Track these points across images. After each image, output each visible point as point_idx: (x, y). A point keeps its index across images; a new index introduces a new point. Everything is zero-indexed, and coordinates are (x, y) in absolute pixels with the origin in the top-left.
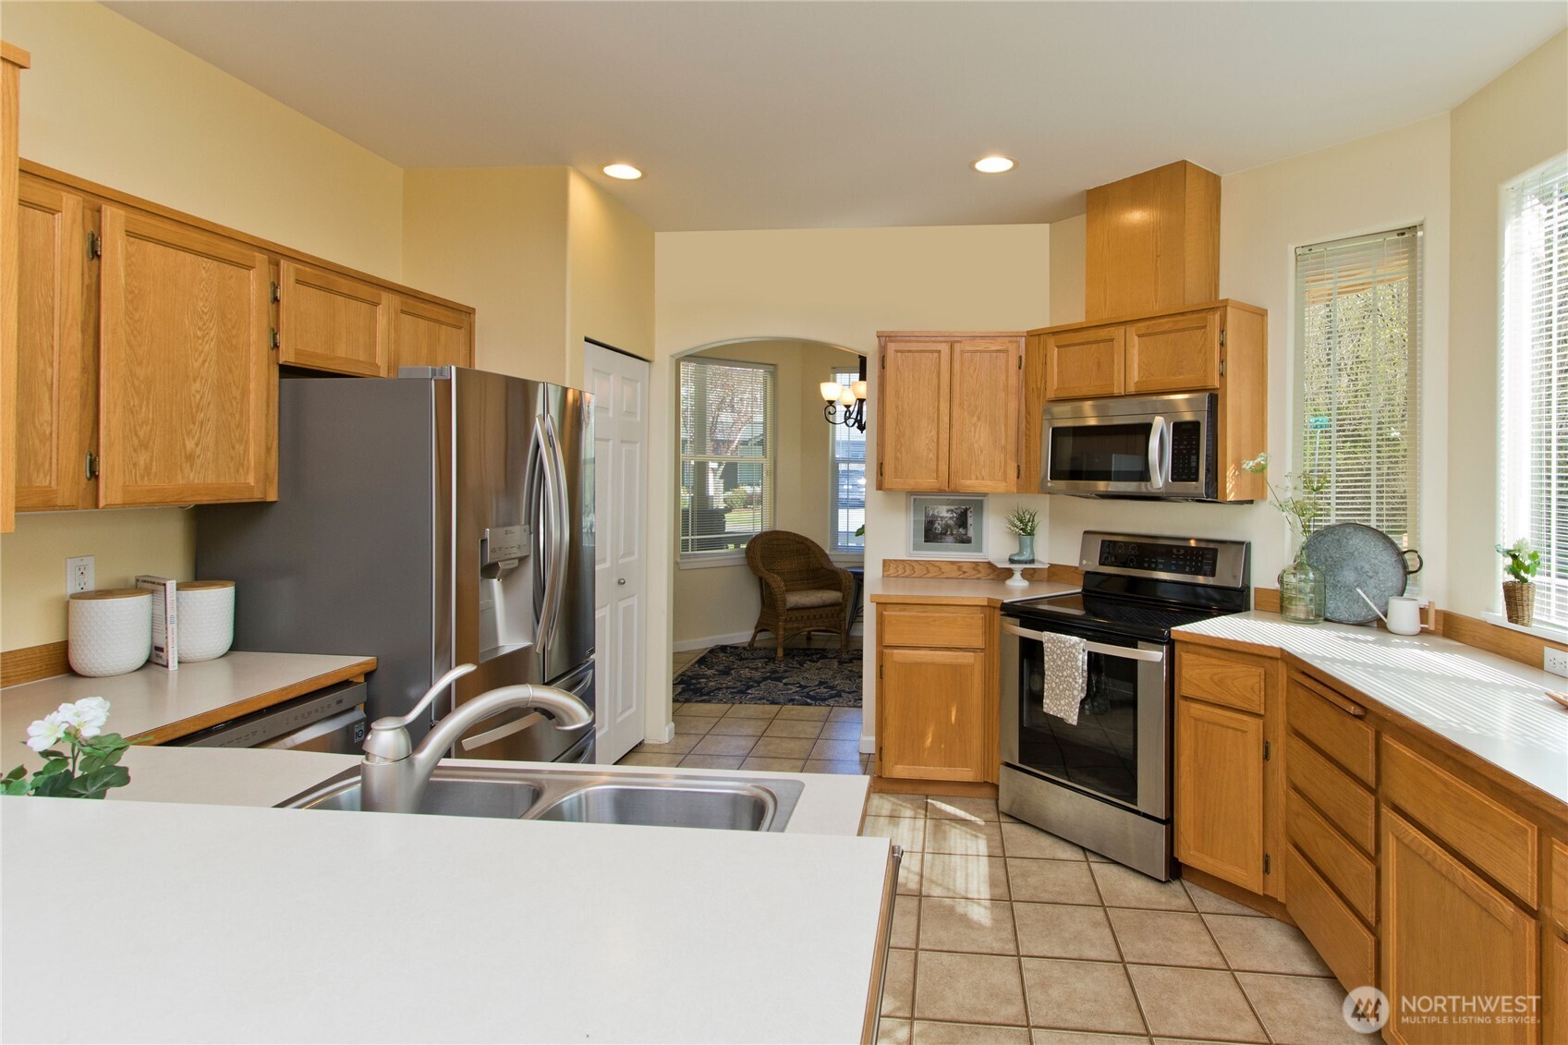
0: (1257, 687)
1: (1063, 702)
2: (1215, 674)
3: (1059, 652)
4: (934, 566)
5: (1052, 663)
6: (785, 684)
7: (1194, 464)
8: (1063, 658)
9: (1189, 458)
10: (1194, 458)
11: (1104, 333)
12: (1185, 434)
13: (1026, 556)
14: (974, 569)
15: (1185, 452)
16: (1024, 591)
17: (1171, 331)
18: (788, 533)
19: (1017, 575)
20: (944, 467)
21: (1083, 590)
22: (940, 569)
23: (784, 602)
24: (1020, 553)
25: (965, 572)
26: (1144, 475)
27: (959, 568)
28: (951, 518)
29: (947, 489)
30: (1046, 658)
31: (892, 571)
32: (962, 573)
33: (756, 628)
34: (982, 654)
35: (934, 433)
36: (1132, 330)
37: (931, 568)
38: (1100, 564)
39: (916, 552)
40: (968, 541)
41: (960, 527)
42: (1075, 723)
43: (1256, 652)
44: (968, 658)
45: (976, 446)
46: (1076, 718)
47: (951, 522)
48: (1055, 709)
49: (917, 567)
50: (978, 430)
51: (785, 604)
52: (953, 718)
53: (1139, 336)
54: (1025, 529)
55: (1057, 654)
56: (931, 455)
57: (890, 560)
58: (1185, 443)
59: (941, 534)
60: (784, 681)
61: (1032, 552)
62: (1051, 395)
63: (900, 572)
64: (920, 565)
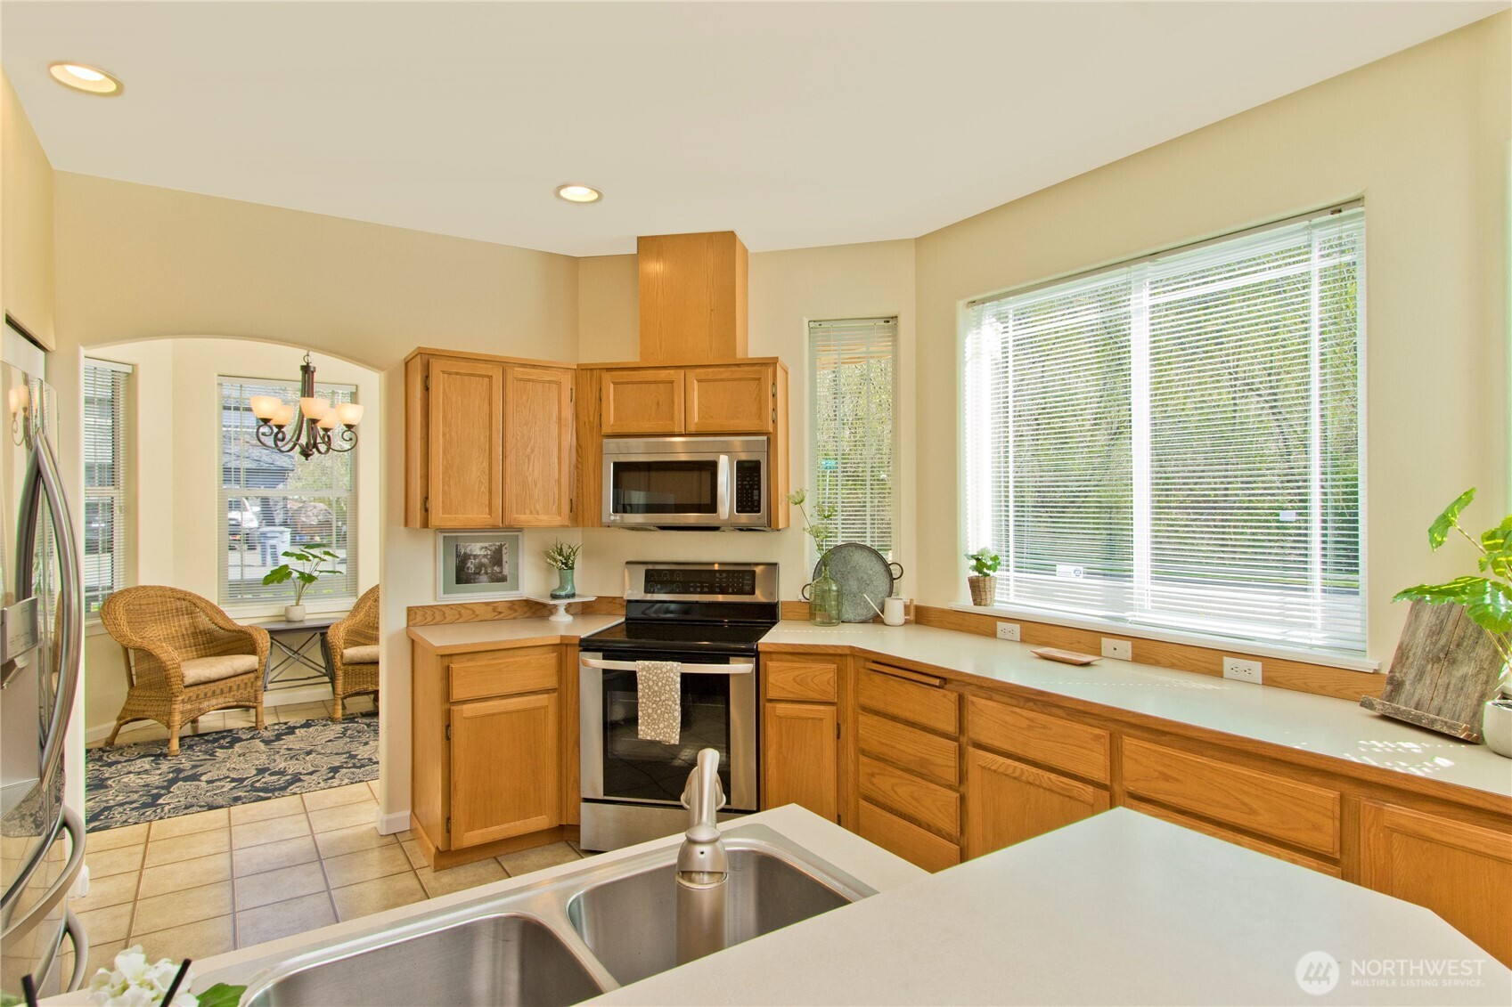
0: (831, 682)
1: (661, 726)
2: (798, 676)
3: (655, 678)
4: (467, 608)
5: (647, 691)
6: (209, 782)
7: (756, 498)
8: (660, 684)
9: (752, 493)
10: (756, 492)
11: (663, 374)
12: (749, 475)
13: (569, 590)
14: (510, 608)
15: (748, 487)
16: (568, 627)
17: (728, 380)
18: (161, 588)
19: (562, 610)
20: (498, 501)
21: (626, 619)
22: (474, 611)
23: (182, 677)
24: (562, 587)
25: (500, 613)
26: (712, 507)
27: (494, 610)
28: (485, 556)
29: (501, 525)
30: (640, 687)
31: (419, 618)
32: (497, 614)
33: (119, 719)
34: (556, 694)
35: (486, 464)
36: (691, 374)
37: (463, 611)
38: (646, 592)
39: (446, 596)
40: (503, 579)
41: (495, 565)
42: (677, 743)
43: (831, 651)
44: (542, 699)
45: (530, 479)
46: (678, 737)
47: (485, 561)
48: (653, 733)
49: (448, 611)
50: (531, 463)
51: (182, 681)
53: (698, 381)
54: (566, 563)
55: (653, 681)
56: (483, 489)
57: (417, 607)
58: (748, 479)
59: (475, 573)
60: (204, 778)
61: (573, 587)
62: (607, 429)
63: (429, 619)
64: (451, 609)
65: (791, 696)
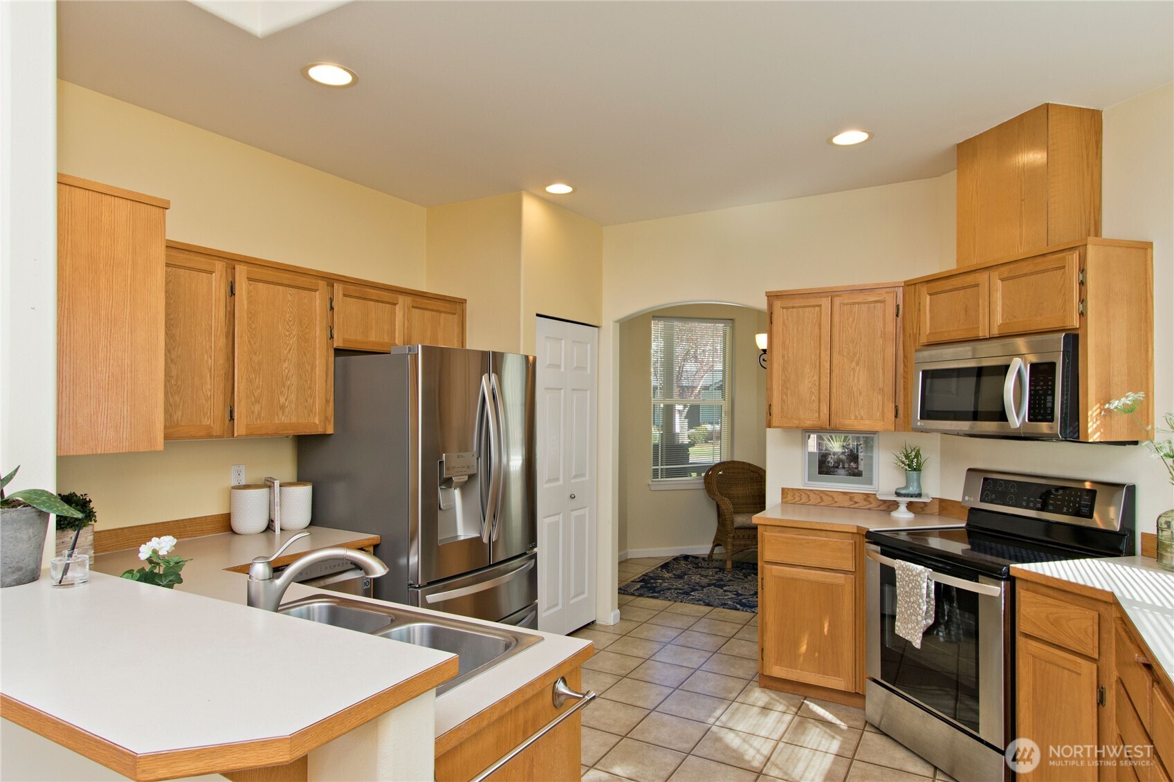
0: (1090, 630)
1: (910, 626)
2: (1051, 614)
3: (907, 579)
4: (827, 495)
5: (902, 589)
6: (725, 591)
7: (1049, 405)
8: (910, 585)
9: (1045, 400)
10: (1049, 398)
11: (970, 279)
12: (1041, 373)
13: (912, 490)
14: (865, 500)
15: (1041, 392)
16: (909, 523)
17: (1032, 274)
19: (903, 508)
20: (825, 409)
21: (967, 525)
22: (833, 498)
23: (732, 522)
24: (906, 487)
25: (856, 503)
26: (1002, 416)
27: (851, 499)
28: (843, 453)
29: (828, 427)
30: (897, 584)
31: (789, 497)
32: (852, 503)
33: (714, 542)
34: (853, 576)
35: (816, 377)
36: (995, 275)
37: (824, 497)
38: (981, 501)
39: (810, 482)
40: (859, 474)
41: (851, 462)
42: (919, 648)
43: (1088, 594)
44: (839, 578)
45: (855, 389)
46: (919, 642)
47: (843, 457)
48: (904, 632)
49: (812, 495)
50: (856, 375)
51: (733, 524)
52: (826, 630)
53: (1002, 280)
54: (913, 464)
55: (906, 581)
56: (813, 398)
57: (788, 489)
58: (1042, 383)
59: (834, 467)
60: (725, 588)
61: (919, 486)
62: (924, 340)
63: (797, 499)
64: (815, 493)
65: (1045, 637)
